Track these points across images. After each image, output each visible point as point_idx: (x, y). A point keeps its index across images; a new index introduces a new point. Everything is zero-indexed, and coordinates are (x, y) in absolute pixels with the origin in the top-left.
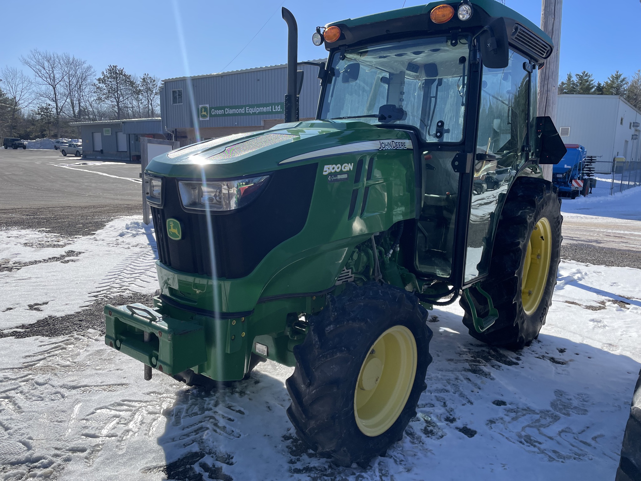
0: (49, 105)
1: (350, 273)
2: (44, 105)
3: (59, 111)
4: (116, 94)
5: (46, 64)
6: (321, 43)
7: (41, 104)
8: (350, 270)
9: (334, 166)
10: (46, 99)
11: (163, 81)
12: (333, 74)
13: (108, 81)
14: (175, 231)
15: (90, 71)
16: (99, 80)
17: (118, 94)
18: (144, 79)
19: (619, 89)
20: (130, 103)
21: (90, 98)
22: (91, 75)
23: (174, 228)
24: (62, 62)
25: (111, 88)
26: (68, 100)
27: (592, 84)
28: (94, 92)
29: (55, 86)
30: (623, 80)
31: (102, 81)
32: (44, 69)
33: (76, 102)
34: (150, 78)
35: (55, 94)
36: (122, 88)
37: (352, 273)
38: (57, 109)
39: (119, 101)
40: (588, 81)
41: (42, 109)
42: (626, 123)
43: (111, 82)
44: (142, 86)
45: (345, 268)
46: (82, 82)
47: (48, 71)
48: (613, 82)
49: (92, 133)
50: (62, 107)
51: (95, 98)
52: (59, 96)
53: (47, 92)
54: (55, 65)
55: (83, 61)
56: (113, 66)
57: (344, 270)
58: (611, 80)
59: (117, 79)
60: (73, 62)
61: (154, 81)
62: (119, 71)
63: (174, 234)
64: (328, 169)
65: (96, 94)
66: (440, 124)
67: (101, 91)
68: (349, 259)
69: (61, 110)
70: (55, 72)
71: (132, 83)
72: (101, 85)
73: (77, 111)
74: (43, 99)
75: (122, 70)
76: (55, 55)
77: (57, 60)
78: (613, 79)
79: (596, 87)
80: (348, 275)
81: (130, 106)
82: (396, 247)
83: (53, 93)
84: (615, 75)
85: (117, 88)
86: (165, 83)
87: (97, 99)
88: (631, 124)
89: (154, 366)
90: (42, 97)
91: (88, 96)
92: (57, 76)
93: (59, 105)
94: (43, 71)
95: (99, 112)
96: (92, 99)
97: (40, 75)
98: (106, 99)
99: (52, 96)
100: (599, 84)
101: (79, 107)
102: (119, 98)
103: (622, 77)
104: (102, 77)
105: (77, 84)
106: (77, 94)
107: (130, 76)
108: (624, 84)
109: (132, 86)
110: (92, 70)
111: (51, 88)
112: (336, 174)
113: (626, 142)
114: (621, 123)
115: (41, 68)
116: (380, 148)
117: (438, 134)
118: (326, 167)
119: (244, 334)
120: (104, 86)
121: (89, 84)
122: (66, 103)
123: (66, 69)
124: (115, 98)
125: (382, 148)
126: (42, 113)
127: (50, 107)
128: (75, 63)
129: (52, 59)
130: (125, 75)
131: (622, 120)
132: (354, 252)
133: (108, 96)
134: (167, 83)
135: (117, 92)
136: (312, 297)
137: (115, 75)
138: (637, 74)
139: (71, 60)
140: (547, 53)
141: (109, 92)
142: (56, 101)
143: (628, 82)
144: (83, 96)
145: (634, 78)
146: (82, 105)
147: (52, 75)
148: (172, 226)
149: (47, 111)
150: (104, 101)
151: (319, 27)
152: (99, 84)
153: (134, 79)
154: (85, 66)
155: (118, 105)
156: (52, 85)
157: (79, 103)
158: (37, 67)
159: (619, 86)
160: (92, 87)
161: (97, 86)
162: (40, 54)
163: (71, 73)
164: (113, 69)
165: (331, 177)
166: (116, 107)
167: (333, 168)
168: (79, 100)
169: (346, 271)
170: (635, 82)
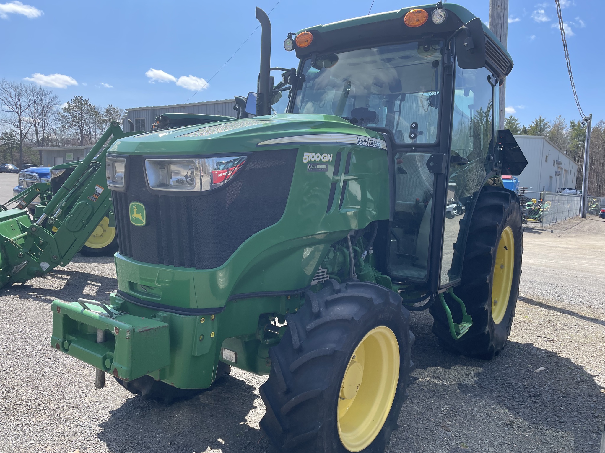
0: (13, 131)
1: (325, 273)
2: (8, 131)
3: (23, 137)
4: (80, 123)
5: (13, 93)
6: (292, 50)
7: (5, 130)
8: (326, 270)
9: (314, 154)
10: (11, 125)
11: (126, 110)
12: (304, 80)
13: (73, 110)
14: (139, 216)
15: (55, 101)
16: (64, 109)
17: (82, 122)
18: (107, 110)
19: (543, 131)
20: (94, 132)
21: (54, 126)
22: (56, 104)
23: (138, 212)
24: (29, 92)
25: (76, 117)
26: (33, 127)
27: (518, 127)
28: (59, 120)
29: (21, 113)
30: (546, 124)
31: (67, 110)
32: (11, 97)
33: (40, 129)
34: (114, 108)
35: (20, 121)
36: (86, 117)
37: (327, 274)
38: (21, 135)
39: (82, 129)
40: (514, 125)
41: (6, 134)
42: (550, 161)
43: (76, 111)
44: (106, 116)
45: (320, 268)
46: (47, 111)
47: (14, 100)
48: (537, 125)
49: (55, 158)
50: (26, 134)
51: (59, 126)
52: (24, 123)
53: (12, 119)
54: (22, 94)
55: (49, 91)
56: (79, 97)
57: (320, 270)
58: (535, 123)
59: (81, 110)
60: (39, 92)
61: (118, 112)
62: (84, 101)
63: (138, 219)
64: (308, 157)
65: (60, 122)
66: (413, 126)
67: (65, 119)
68: (325, 258)
69: (25, 136)
70: (21, 100)
71: (96, 113)
72: (66, 114)
73: (40, 138)
74: (8, 125)
75: (87, 101)
76: (22, 85)
77: (24, 89)
78: (537, 123)
79: (521, 130)
80: (324, 275)
81: (93, 134)
82: (370, 249)
83: (18, 119)
84: (539, 119)
85: (82, 118)
86: (129, 112)
87: (61, 127)
88: (554, 162)
89: (108, 370)
90: (6, 124)
91: (52, 123)
92: (23, 104)
93: (23, 131)
94: (10, 99)
95: (62, 140)
96: (56, 127)
97: (7, 102)
98: (70, 126)
99: (17, 123)
100: (524, 127)
101: (43, 134)
102: (82, 127)
103: (545, 122)
104: (67, 107)
105: (42, 112)
106: (42, 122)
107: (95, 106)
108: (547, 128)
109: (96, 116)
110: (58, 100)
111: (17, 115)
112: (315, 163)
113: (551, 177)
114: (546, 161)
115: (7, 96)
116: (358, 143)
117: (412, 136)
118: (306, 155)
119: (213, 335)
120: (69, 115)
121: (54, 113)
122: (30, 130)
123: (32, 98)
124: (79, 127)
125: (359, 143)
126: (6, 138)
127: (14, 133)
128: (41, 92)
129: (20, 88)
130: (90, 106)
131: (546, 157)
132: (330, 250)
133: (72, 124)
134: (130, 112)
135: (81, 121)
136: (287, 296)
137: (79, 106)
138: (558, 119)
139: (38, 90)
140: (507, 70)
141: (73, 121)
142: (20, 128)
143: (550, 126)
144: (47, 124)
145: (555, 122)
146: (46, 132)
147: (18, 103)
148: (135, 210)
149: (11, 136)
150: (68, 128)
151: (291, 34)
152: (64, 113)
153: (98, 110)
154: (51, 95)
155: (81, 133)
156: (17, 113)
157: (43, 130)
158: (4, 95)
159: (542, 130)
160: (57, 115)
161: (62, 115)
162: (8, 84)
163: (37, 102)
164: (78, 100)
165: (311, 165)
166: (79, 134)
167: (313, 157)
168: (43, 128)
169: (322, 270)
170: (557, 126)
